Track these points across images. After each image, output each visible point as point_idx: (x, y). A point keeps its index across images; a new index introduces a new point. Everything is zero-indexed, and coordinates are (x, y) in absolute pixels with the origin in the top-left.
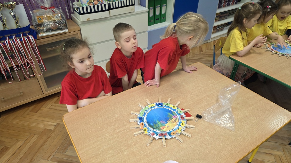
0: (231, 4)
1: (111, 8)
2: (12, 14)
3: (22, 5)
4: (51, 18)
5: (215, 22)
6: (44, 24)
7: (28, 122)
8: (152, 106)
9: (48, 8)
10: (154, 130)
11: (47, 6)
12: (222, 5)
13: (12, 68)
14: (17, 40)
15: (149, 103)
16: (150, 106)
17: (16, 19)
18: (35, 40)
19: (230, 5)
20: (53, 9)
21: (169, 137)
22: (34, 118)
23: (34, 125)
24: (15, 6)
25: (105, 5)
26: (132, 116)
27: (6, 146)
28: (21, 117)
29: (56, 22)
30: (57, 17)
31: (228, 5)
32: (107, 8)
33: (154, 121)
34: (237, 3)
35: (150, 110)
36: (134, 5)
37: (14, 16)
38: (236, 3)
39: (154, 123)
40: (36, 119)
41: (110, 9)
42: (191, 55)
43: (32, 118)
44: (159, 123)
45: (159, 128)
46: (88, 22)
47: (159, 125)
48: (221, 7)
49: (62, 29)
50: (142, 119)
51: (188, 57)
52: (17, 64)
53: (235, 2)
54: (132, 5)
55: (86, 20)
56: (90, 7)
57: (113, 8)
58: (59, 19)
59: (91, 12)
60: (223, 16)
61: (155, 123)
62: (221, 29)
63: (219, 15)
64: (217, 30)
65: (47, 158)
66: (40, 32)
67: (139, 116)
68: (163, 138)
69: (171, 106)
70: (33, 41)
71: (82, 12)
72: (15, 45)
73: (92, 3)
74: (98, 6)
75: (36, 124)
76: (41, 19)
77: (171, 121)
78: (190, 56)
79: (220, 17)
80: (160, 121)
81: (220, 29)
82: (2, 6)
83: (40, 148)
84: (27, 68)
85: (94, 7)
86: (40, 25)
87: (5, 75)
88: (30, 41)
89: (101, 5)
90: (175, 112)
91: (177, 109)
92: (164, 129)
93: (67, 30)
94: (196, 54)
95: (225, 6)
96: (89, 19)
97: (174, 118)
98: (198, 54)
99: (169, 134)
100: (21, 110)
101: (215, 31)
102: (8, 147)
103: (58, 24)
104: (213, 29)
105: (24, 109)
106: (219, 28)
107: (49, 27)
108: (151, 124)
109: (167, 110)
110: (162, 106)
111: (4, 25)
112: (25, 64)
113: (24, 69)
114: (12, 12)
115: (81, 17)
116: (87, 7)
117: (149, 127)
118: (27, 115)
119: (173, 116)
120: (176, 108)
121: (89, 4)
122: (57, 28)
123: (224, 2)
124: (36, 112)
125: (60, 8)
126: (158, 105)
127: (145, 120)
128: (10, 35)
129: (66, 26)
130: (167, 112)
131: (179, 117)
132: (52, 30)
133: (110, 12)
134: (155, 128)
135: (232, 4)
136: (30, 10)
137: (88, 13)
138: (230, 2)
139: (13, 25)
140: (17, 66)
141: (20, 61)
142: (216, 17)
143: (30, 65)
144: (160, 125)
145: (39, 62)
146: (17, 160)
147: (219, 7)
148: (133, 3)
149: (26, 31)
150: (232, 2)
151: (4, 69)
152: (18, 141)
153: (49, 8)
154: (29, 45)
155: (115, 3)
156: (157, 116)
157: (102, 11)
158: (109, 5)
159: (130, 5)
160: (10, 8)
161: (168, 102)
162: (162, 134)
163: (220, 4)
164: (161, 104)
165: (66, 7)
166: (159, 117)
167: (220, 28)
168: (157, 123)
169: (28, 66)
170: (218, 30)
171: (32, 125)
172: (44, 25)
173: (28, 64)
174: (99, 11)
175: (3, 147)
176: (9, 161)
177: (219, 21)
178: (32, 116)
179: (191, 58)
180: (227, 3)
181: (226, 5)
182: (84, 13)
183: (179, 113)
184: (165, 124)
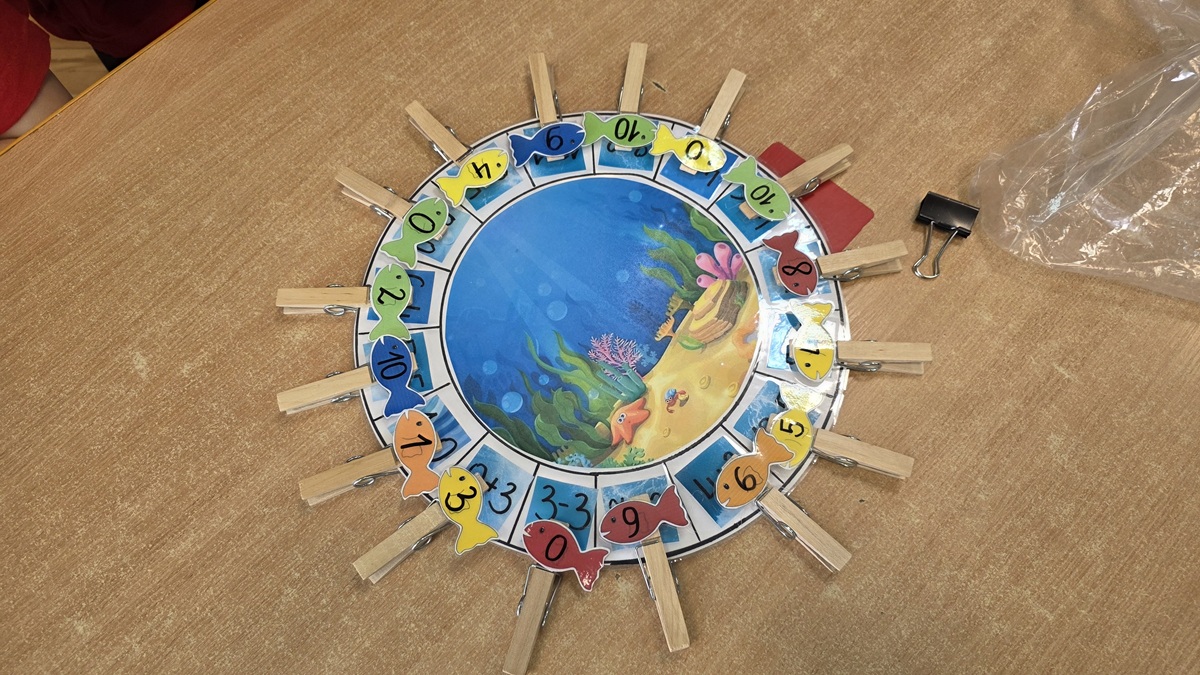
10: (545, 473)
15: (446, 144)
21: (704, 525)
33: (528, 355)
39: (535, 377)
44: (579, 376)
45: (586, 429)
47: (586, 402)
61: (545, 380)
68: (653, 555)
77: (695, 326)
80: (583, 350)
90: (715, 210)
91: (731, 160)
92: (645, 438)
97: (719, 283)
99: (701, 482)
108: (511, 404)
109: (635, 197)
110: (574, 159)
117: (491, 442)
119: (703, 261)
126: (537, 160)
127: (438, 370)
130: (632, 217)
131: (756, 255)
134: (555, 438)
144: (593, 397)
156: (543, 290)
161: (629, 101)
162: (630, 516)
166: (568, 300)
168: (558, 383)
184: (643, 371)
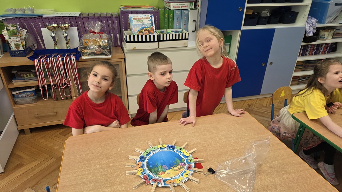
0: (320, 52)
1: (161, 40)
2: (65, 35)
3: (76, 28)
4: (97, 43)
5: (294, 72)
6: (89, 47)
7: (52, 144)
8: (162, 147)
9: (96, 33)
10: (150, 173)
11: (96, 31)
12: (308, 52)
13: (49, 86)
14: (59, 59)
15: (161, 143)
16: (159, 146)
17: (67, 40)
18: (77, 62)
19: (319, 54)
20: (101, 34)
21: (163, 185)
22: (60, 141)
23: (56, 147)
24: (69, 28)
25: (154, 36)
26: (135, 153)
27: (23, 163)
28: (49, 137)
29: (101, 47)
30: (103, 42)
31: (316, 54)
32: (156, 40)
33: (156, 163)
34: (331, 53)
35: (158, 151)
36: (188, 39)
37: (66, 37)
38: (328, 53)
39: (155, 165)
40: (61, 142)
41: (159, 40)
42: (256, 106)
43: (58, 140)
44: (160, 167)
45: (157, 172)
46: (134, 51)
47: (159, 170)
48: (306, 55)
49: (106, 55)
50: (143, 158)
51: (252, 108)
52: (55, 83)
53: (327, 51)
54: (185, 39)
55: (132, 49)
56: (138, 36)
57: (163, 41)
58: (104, 44)
59: (138, 42)
60: (308, 66)
61: (156, 166)
62: (305, 82)
63: (303, 64)
64: (299, 82)
65: (52, 185)
66: (83, 54)
67: (142, 155)
68: (155, 184)
69: (184, 151)
70: (74, 62)
71: (128, 40)
72: (56, 63)
73: (143, 32)
74: (146, 36)
75: (59, 147)
76: (87, 42)
77: (175, 168)
78: (254, 107)
79: (305, 67)
80: (162, 165)
81: (303, 82)
82: (57, 27)
83: (51, 173)
84: (64, 87)
85: (142, 36)
86: (85, 48)
87: (43, 91)
88: (71, 62)
89: (150, 36)
90: (185, 160)
91: (190, 156)
92: (162, 175)
93: (110, 56)
94: (264, 106)
95: (312, 54)
96: (136, 48)
97: (181, 166)
98: (266, 106)
99: (165, 181)
100: (52, 131)
101: (297, 82)
102: (23, 164)
103: (103, 49)
104: (292, 81)
105: (55, 131)
106: (302, 80)
107: (93, 51)
108: (151, 166)
109: (177, 155)
110: (174, 149)
111: (55, 44)
112: (62, 84)
113: (61, 88)
114: (65, 33)
115: (127, 45)
116: (134, 36)
117: (146, 169)
118: (55, 136)
119: (180, 163)
120: (188, 155)
121: (139, 33)
122: (101, 53)
123: (310, 50)
124: (64, 136)
125: (112, 35)
126: (169, 148)
127: (146, 161)
128: (57, 54)
129: (110, 52)
130: (176, 157)
131: (187, 165)
132: (95, 54)
133: (160, 44)
134: (153, 171)
135: (322, 53)
136: (83, 33)
137: (134, 42)
138: (320, 50)
139: (64, 46)
140: (55, 85)
141: (58, 80)
142: (296, 66)
143: (66, 85)
144: (160, 170)
145: (77, 84)
146: (25, 179)
147: (303, 54)
148: (187, 38)
149: (72, 52)
150: (323, 50)
151: (42, 86)
152: (36, 160)
153: (98, 33)
154: (69, 66)
155: (166, 35)
156: (162, 159)
157: (150, 41)
158: (159, 36)
159: (182, 39)
160: (63, 29)
161: (182, 147)
162: (155, 180)
163: (305, 51)
164: (173, 148)
165: (118, 35)
166: (164, 161)
167: (304, 80)
168: (157, 167)
169: (65, 86)
170: (301, 82)
171: (54, 148)
172: (89, 49)
173: (65, 84)
174: (146, 41)
175: (20, 162)
176: (17, 179)
177: (302, 71)
178: (59, 139)
179: (256, 110)
180: (315, 51)
181: (314, 53)
182: (130, 42)
183: (188, 161)
184: (167, 170)
